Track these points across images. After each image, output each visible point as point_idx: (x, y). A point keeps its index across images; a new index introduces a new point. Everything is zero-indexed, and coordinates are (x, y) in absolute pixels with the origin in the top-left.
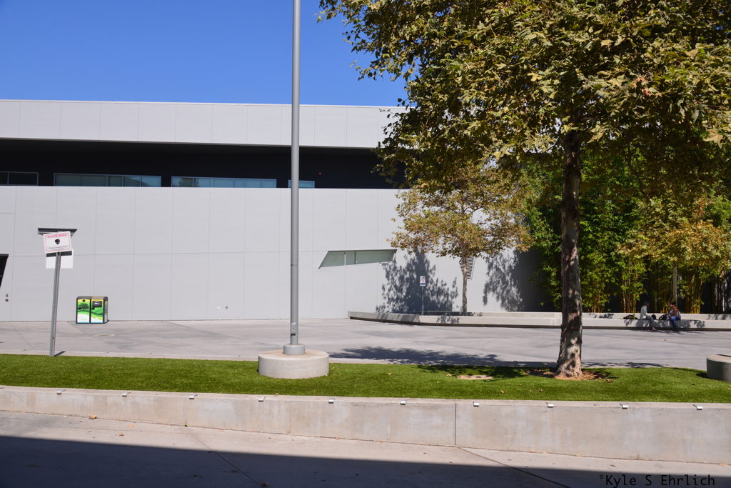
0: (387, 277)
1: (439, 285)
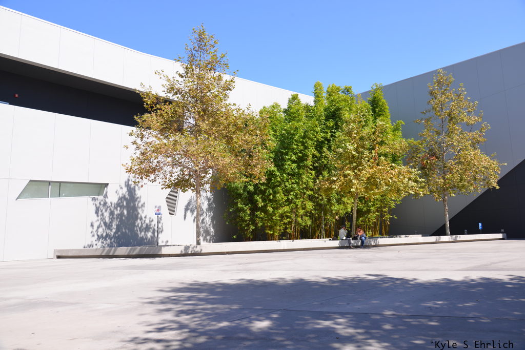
0: (97, 212)
1: (147, 221)
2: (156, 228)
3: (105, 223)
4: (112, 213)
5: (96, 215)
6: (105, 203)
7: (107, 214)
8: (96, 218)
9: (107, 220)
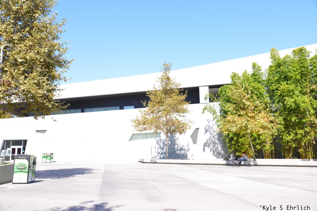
1: (181, 146)
2: (186, 149)
3: (161, 148)
4: (164, 143)
5: (157, 145)
6: (160, 140)
7: (161, 144)
8: (157, 146)
9: (162, 146)
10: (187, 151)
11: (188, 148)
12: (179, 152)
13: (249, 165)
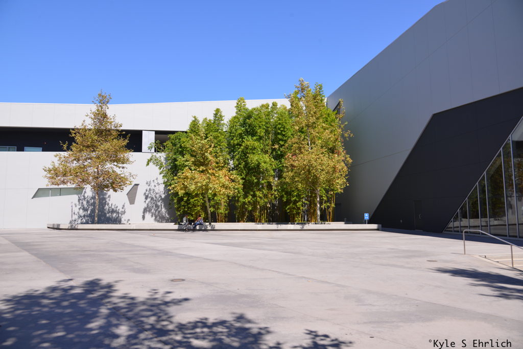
0: (79, 202)
2: (120, 212)
3: (84, 208)
6: (84, 197)
10: (122, 215)
11: (123, 210)
12: (110, 214)
13: (206, 230)
